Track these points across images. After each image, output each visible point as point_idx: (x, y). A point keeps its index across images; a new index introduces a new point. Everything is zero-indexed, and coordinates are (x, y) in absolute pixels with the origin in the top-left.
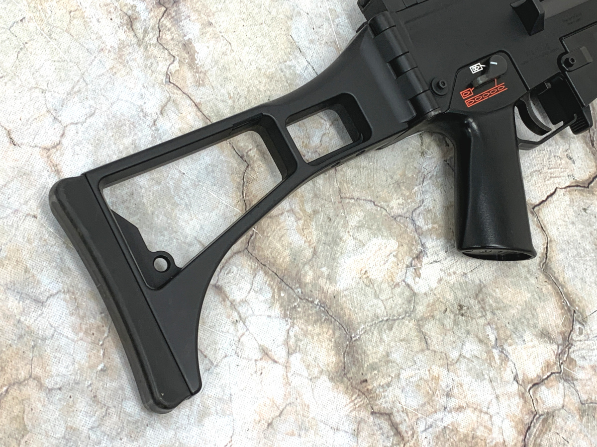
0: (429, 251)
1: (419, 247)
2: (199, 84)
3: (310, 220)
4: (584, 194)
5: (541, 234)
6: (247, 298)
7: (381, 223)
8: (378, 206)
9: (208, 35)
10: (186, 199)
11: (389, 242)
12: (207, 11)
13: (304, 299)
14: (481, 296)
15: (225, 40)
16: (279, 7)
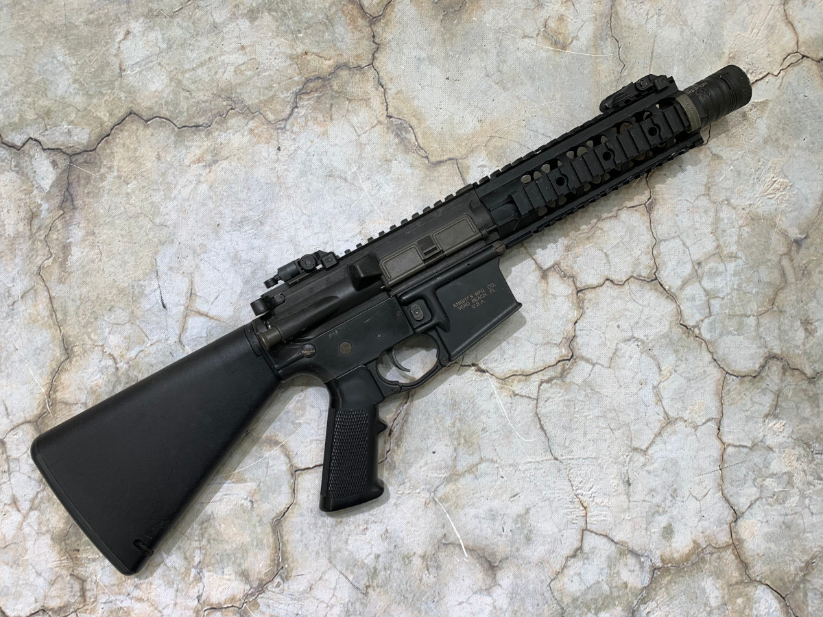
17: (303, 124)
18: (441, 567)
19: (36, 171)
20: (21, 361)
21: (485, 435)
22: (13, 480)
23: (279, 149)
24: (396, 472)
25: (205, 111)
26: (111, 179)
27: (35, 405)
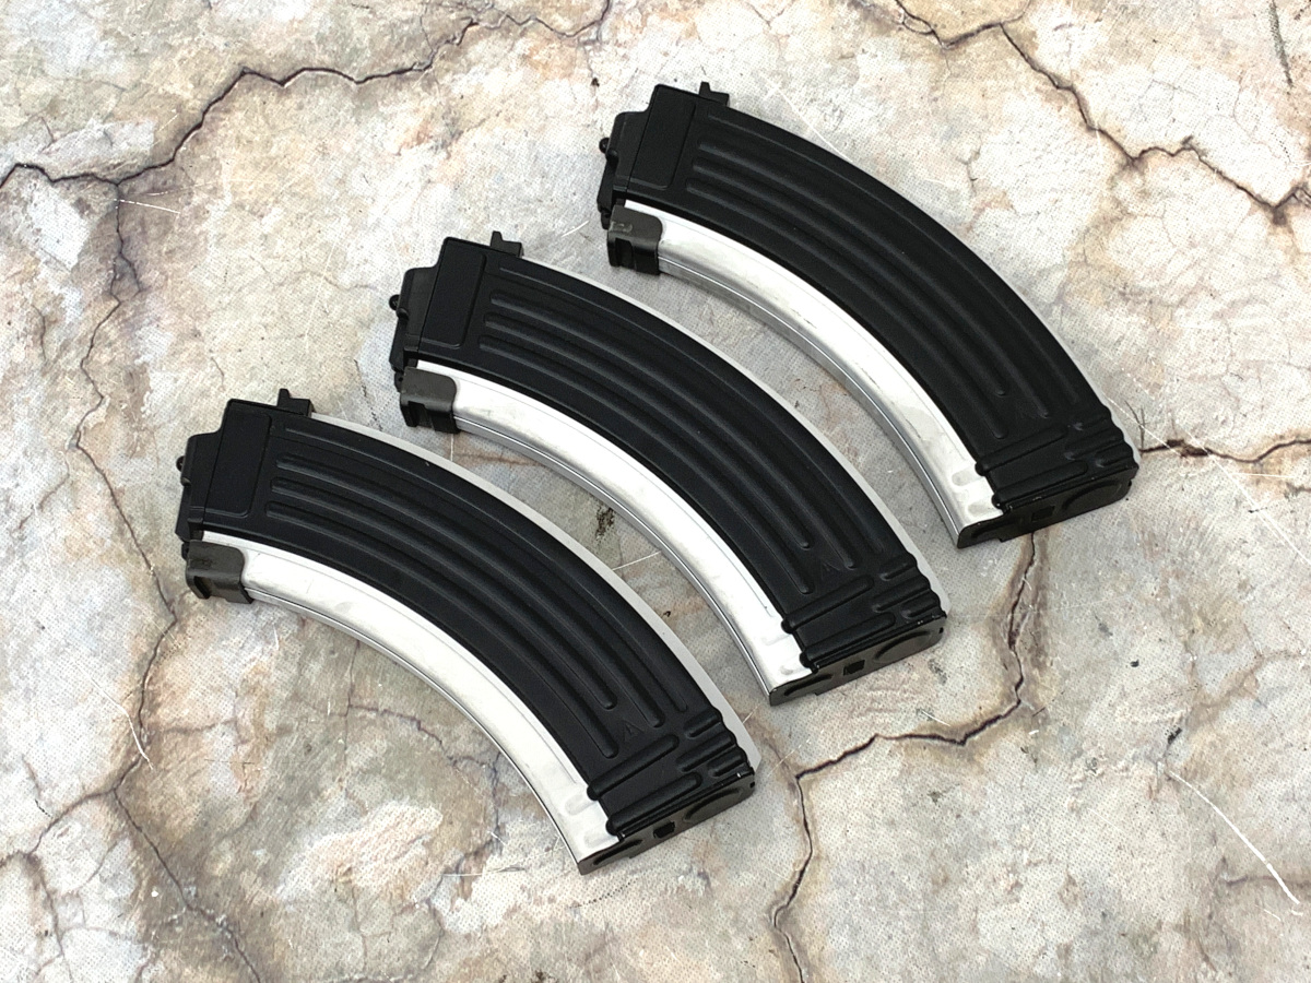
0: (510, 842)
1: (490, 832)
2: (132, 452)
3: (266, 745)
4: (946, 757)
5: (799, 838)
6: (82, 891)
7: (419, 769)
8: (426, 732)
9: (184, 357)
10: (31, 678)
11: (422, 812)
12: (198, 309)
13: (197, 909)
14: (597, 960)
15: (215, 368)
16: (351, 302)
17: (639, 23)
18: (1238, 944)
19: (39, 230)
20: (57, 652)
21: (1250, 597)
22: (69, 953)
23: (595, 82)
24: (1053, 729)
25: (411, 39)
26: (220, 214)
27: (106, 750)
